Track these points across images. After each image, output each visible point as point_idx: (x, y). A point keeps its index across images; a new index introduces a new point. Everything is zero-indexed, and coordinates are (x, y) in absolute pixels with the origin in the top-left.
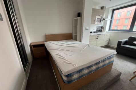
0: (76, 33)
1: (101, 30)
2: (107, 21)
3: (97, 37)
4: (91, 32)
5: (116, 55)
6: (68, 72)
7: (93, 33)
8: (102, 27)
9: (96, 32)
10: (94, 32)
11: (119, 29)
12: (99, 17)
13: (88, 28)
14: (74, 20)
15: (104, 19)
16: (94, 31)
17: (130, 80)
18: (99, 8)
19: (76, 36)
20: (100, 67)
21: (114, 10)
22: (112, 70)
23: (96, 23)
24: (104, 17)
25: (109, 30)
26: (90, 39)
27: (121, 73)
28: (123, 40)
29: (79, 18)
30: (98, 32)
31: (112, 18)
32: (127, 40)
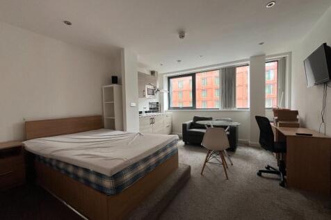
0: (113, 115)
1: (156, 108)
2: (163, 93)
3: (152, 121)
4: (141, 113)
5: (184, 146)
6: (115, 168)
7: (144, 114)
8: (158, 103)
9: (149, 112)
10: (146, 112)
11: (181, 106)
12: (151, 87)
13: (134, 104)
14: (105, 88)
15: (158, 90)
16: (146, 110)
17: (202, 174)
18: (149, 73)
19: (113, 121)
20: (161, 160)
21: (169, 78)
22: (179, 165)
23: (147, 96)
24: (158, 87)
25: (169, 108)
26: (140, 125)
27: (190, 167)
28: (188, 122)
29: (115, 86)
30: (153, 112)
31: (169, 90)
32: (192, 121)
